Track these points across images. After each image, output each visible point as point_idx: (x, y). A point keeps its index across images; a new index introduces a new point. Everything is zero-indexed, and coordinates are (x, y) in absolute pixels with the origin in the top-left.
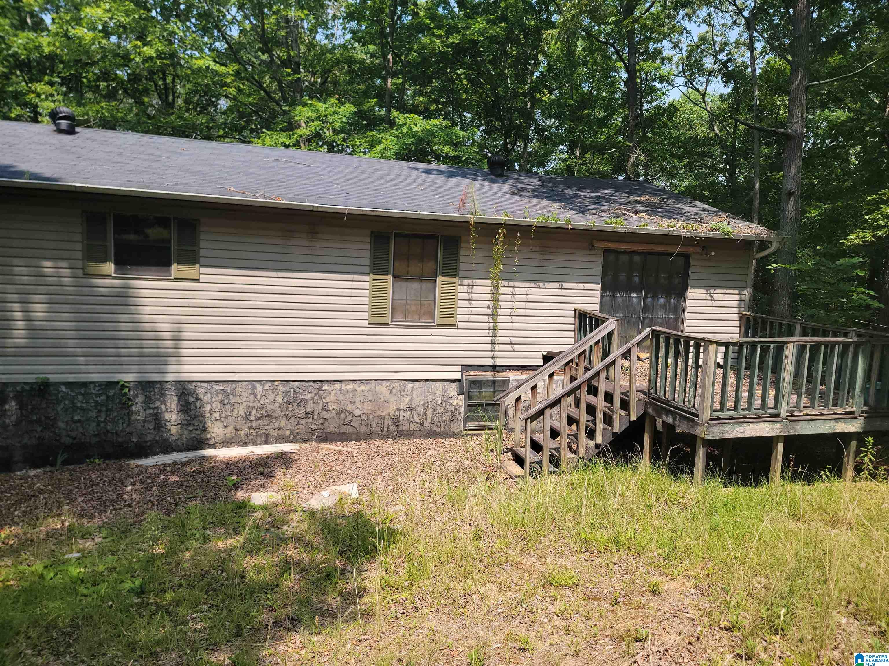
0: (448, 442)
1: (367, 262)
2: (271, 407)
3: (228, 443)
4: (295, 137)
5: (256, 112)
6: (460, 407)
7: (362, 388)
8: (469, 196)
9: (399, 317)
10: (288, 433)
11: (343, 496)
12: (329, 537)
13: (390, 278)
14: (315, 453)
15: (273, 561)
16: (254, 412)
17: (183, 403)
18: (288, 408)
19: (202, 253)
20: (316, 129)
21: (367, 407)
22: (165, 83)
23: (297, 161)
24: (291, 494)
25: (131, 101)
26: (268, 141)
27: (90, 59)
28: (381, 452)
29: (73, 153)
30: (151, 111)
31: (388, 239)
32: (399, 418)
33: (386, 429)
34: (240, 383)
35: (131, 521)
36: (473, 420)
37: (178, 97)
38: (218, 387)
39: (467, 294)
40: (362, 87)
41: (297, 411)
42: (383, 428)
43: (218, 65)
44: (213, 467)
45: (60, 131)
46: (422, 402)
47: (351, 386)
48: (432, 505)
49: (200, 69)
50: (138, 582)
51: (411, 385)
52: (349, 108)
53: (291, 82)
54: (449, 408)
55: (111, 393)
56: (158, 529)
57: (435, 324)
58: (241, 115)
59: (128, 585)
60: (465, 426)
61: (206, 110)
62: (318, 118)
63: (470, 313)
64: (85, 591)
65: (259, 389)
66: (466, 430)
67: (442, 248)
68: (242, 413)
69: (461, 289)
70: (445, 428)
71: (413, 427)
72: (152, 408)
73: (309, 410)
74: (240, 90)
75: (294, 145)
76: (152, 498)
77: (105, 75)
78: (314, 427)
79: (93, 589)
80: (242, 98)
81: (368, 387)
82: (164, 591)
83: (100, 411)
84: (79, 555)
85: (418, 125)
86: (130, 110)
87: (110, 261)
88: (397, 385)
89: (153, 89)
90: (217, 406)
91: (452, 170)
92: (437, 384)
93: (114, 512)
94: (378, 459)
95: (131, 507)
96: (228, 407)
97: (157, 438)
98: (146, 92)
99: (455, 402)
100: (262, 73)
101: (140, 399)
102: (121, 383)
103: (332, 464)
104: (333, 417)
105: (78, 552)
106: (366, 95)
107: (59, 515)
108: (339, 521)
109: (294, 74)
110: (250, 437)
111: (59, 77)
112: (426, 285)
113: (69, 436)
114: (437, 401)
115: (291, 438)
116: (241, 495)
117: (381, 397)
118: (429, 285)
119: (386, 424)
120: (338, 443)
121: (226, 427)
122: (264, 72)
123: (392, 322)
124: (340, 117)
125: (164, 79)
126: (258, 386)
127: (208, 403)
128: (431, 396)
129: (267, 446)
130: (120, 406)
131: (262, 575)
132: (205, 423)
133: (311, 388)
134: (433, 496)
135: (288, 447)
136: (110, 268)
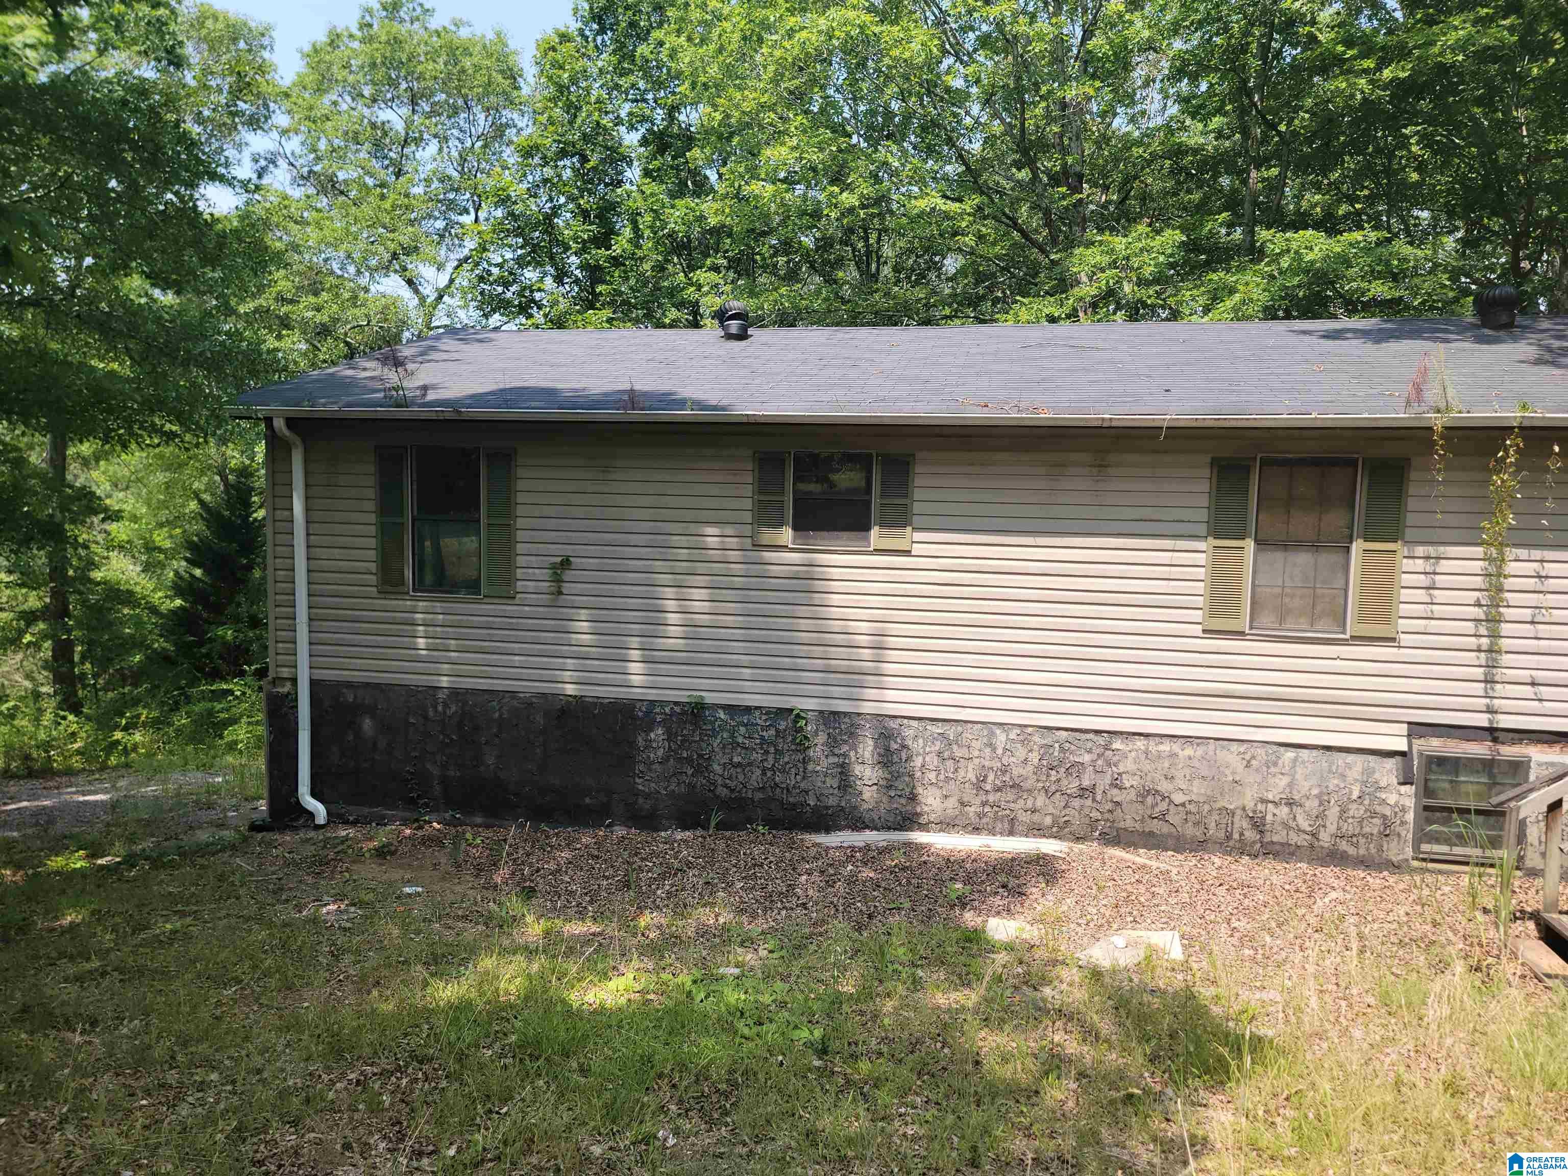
0: (1375, 880)
1: (1203, 515)
2: (1021, 771)
3: (948, 824)
4: (1071, 301)
5: (1005, 269)
6: (1404, 810)
7: (1189, 751)
8: (1431, 374)
9: (1267, 619)
10: (1048, 820)
11: (1152, 953)
12: (1128, 1023)
13: (1249, 545)
14: (1097, 863)
15: (1029, 1047)
16: (991, 777)
17: (882, 751)
18: (1048, 776)
19: (917, 508)
20: (1108, 282)
21: (1198, 790)
22: (867, 246)
23: (1072, 342)
24: (1056, 932)
25: (818, 279)
26: (1024, 315)
27: (767, 225)
28: (1227, 879)
29: (745, 367)
30: (846, 291)
31: (1247, 470)
32: (1264, 818)
33: (1236, 836)
34: (970, 725)
35: (807, 930)
36: (1435, 839)
37: (886, 263)
38: (938, 729)
39: (1422, 576)
40: (1196, 196)
41: (1065, 782)
42: (1231, 834)
43: (949, 202)
44: (925, 862)
45: (729, 337)
46: (1315, 791)
47: (1166, 747)
48: (1343, 1004)
49: (920, 215)
50: (818, 1033)
51: (1290, 754)
52: (1173, 237)
53: (1066, 208)
54: (1378, 809)
55: (782, 725)
56: (846, 951)
57: (1347, 636)
58: (980, 278)
59: (804, 1034)
60: (1416, 848)
61: (924, 278)
62: (1113, 265)
63: (1429, 615)
64: (746, 1031)
65: (1001, 738)
66: (1417, 859)
67: (1366, 482)
68: (971, 776)
69: (1407, 564)
70: (1368, 849)
71: (1294, 838)
72: (838, 756)
73: (1086, 783)
74: (981, 237)
75: (1068, 317)
76: (836, 899)
77: (787, 246)
78: (1095, 815)
79: (755, 1029)
80: (983, 249)
81: (1200, 751)
82: (854, 1057)
83: (767, 752)
84: (737, 971)
85: (1316, 249)
86: (818, 292)
87: (787, 524)
88: (1260, 752)
89: (851, 255)
90: (932, 761)
91: (1389, 326)
92: (1351, 758)
93: (784, 912)
94: (1221, 891)
95: (806, 909)
96: (950, 763)
97: (843, 804)
98: (839, 262)
99: (1392, 799)
100: (1015, 203)
101: (822, 738)
102: (795, 712)
103: (1129, 888)
104: (1131, 802)
105: (737, 966)
106: (1203, 209)
107: (713, 905)
108: (1146, 998)
109: (1071, 195)
110: (984, 820)
111: (725, 258)
112: (1327, 559)
113: (726, 786)
114: (1351, 793)
115: (1054, 829)
116: (970, 918)
117: (1227, 772)
118: (1335, 558)
119: (1236, 826)
120: (1142, 851)
121: (946, 797)
122: (1019, 200)
123: (1251, 628)
124: (1154, 255)
125: (866, 239)
126: (998, 732)
127: (918, 755)
128: (1336, 782)
129: (1011, 838)
130: (793, 747)
131: (1010, 1066)
132: (914, 787)
133: (1089, 745)
134: (1343, 985)
135: (1049, 846)
136: (787, 535)
